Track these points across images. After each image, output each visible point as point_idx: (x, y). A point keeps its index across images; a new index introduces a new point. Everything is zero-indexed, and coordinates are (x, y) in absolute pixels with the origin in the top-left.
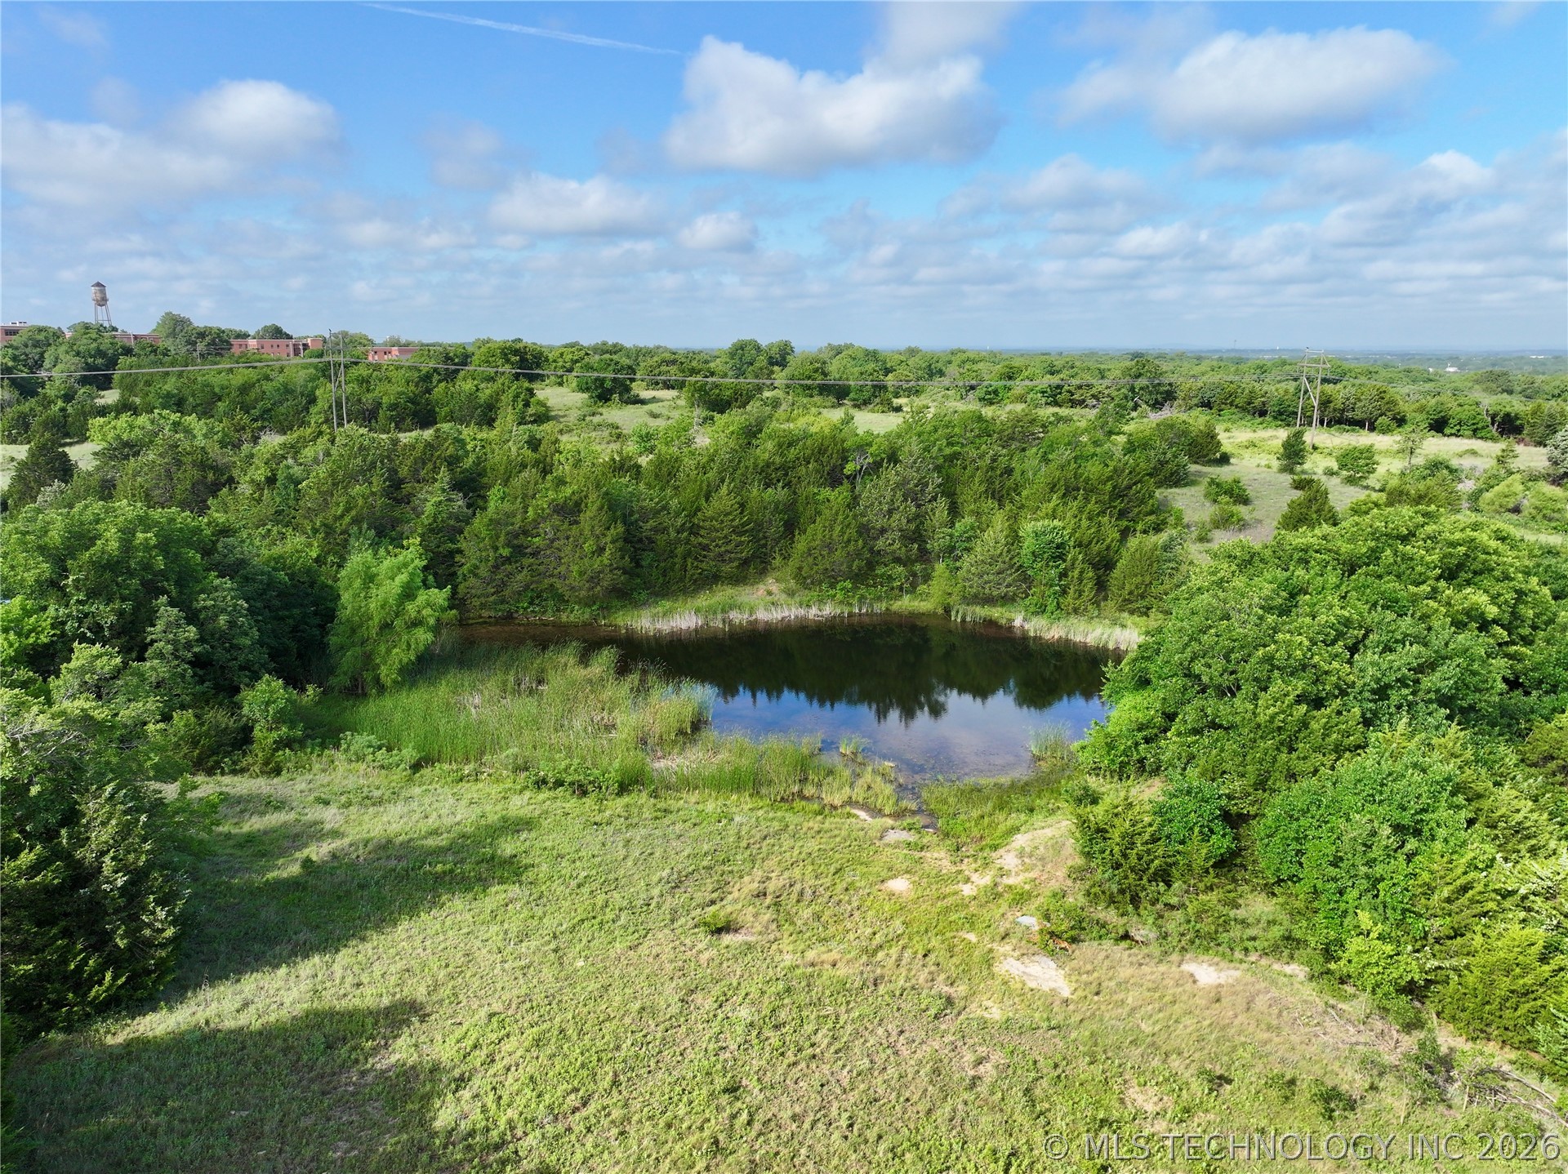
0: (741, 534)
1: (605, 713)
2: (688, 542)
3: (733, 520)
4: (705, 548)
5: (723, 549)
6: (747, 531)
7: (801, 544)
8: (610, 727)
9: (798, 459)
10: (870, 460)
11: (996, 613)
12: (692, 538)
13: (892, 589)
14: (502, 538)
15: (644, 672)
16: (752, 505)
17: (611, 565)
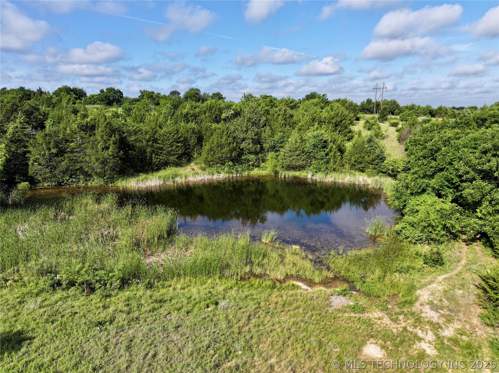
0: (178, 142)
1: (111, 229)
2: (152, 146)
3: (173, 136)
4: (161, 149)
5: (170, 149)
6: (180, 141)
7: (206, 147)
8: (114, 238)
9: (201, 112)
10: (233, 112)
11: (297, 174)
12: (154, 144)
13: (250, 165)
14: (52, 143)
15: (134, 206)
16: (181, 130)
17: (113, 155)
